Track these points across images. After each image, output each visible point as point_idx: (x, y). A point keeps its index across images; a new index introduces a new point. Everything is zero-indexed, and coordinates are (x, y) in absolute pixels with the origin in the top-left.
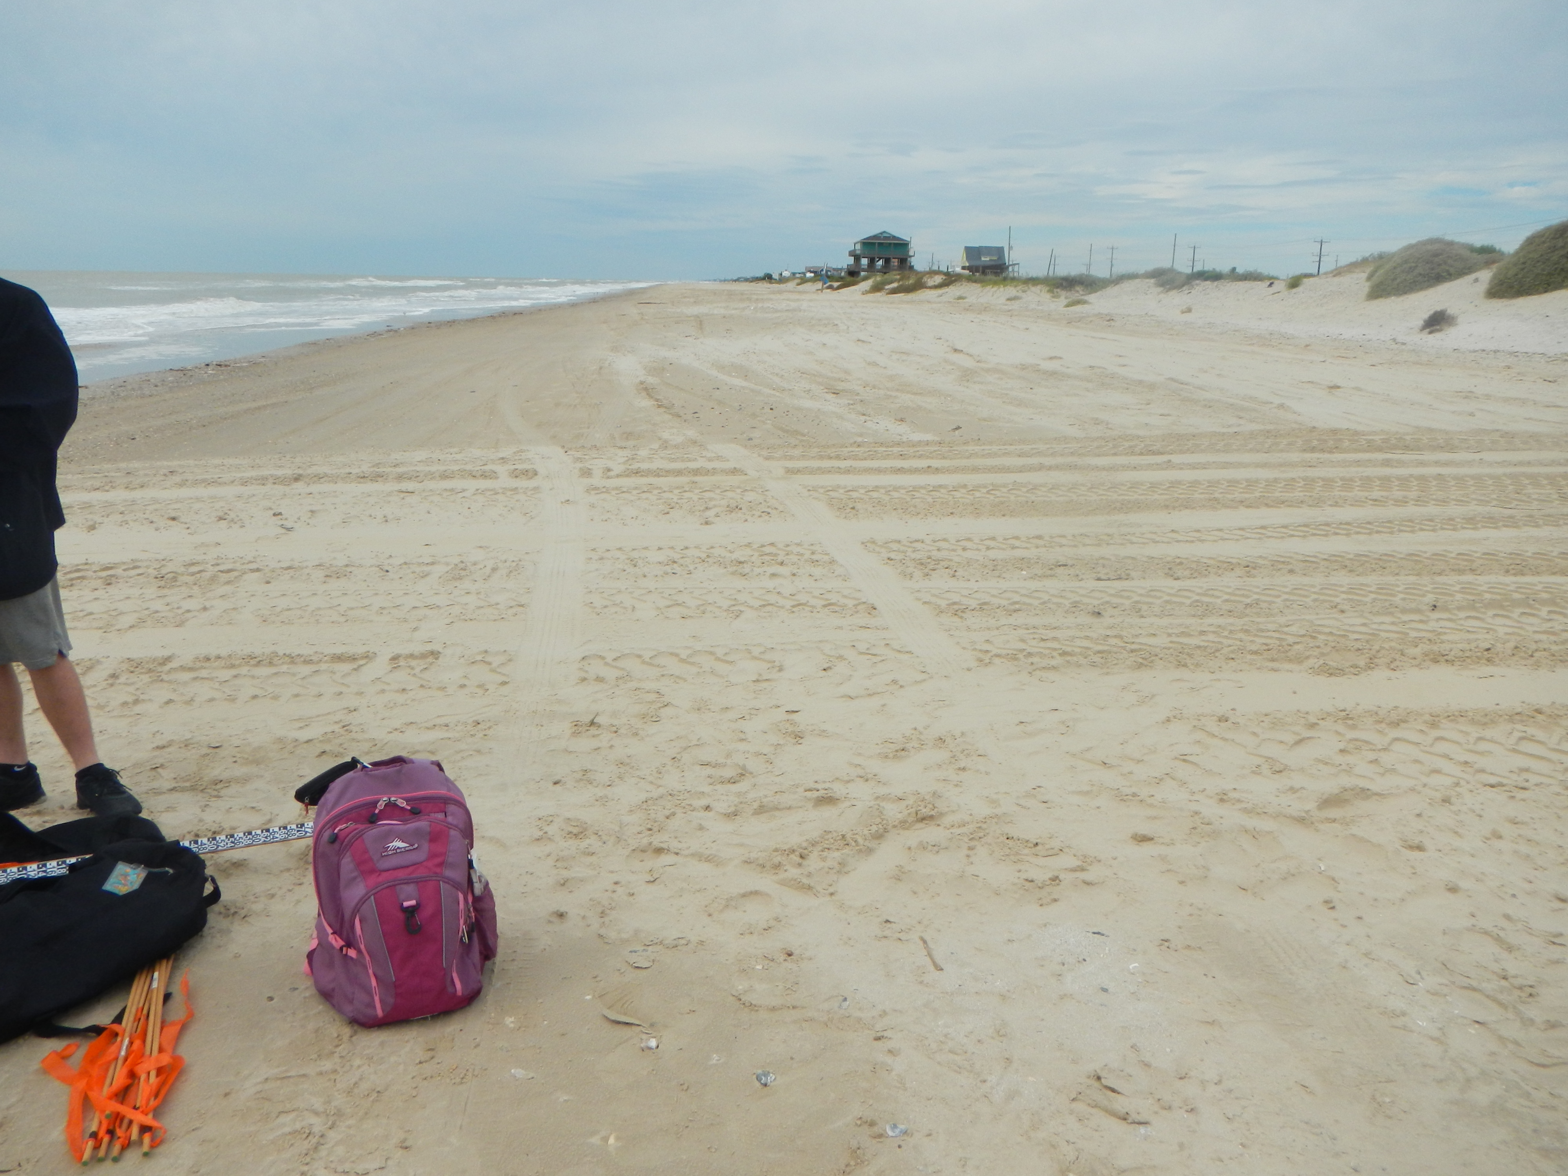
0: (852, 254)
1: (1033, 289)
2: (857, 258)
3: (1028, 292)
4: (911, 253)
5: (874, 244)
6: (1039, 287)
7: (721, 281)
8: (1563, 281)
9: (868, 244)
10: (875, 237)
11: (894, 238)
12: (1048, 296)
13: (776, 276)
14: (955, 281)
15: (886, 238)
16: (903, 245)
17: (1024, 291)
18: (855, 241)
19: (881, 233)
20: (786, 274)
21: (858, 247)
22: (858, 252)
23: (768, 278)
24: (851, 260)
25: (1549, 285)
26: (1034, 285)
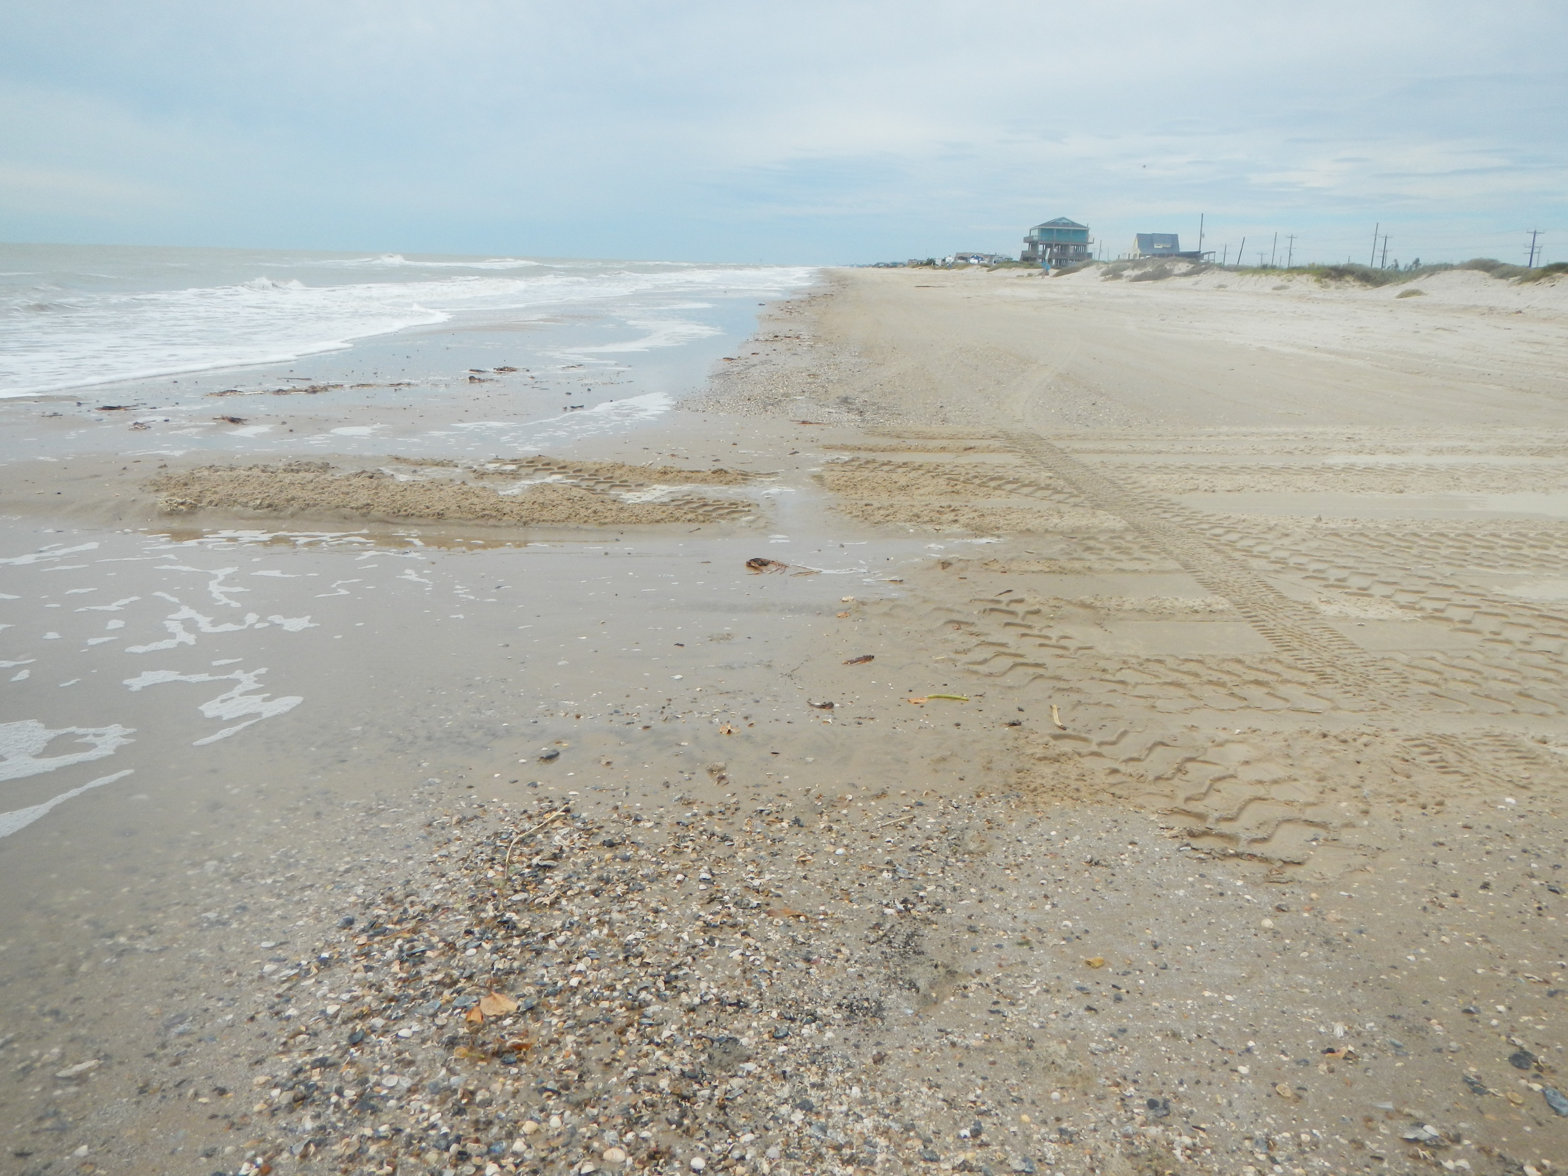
0: (1027, 240)
2: (1033, 244)
4: (1090, 240)
5: (1052, 230)
6: (1305, 276)
7: (859, 266)
9: (1047, 230)
10: (1053, 223)
11: (1073, 224)
12: (1317, 286)
13: (939, 262)
14: (1205, 269)
15: (1065, 224)
16: (1081, 232)
18: (1031, 227)
19: (1060, 219)
20: (950, 259)
21: (1035, 233)
22: (1035, 239)
23: (930, 263)
24: (1026, 247)
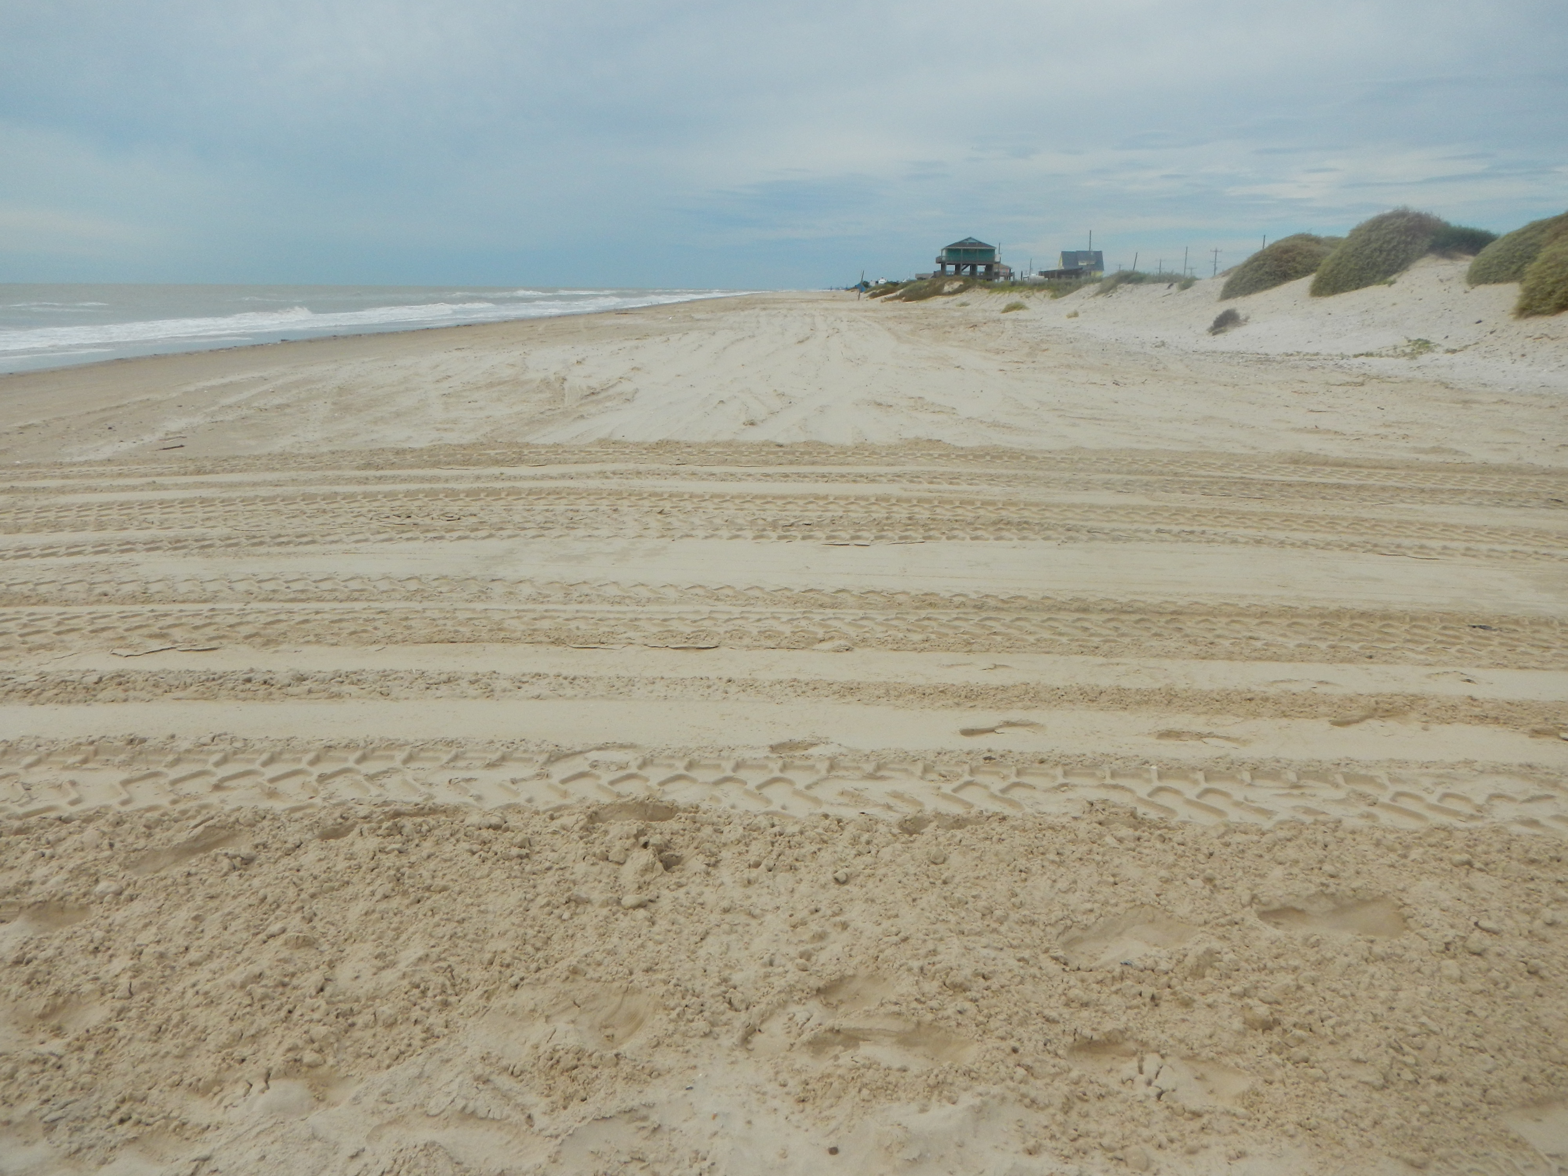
0: (939, 261)
1: (1037, 294)
2: (943, 265)
3: (1032, 298)
4: (998, 258)
5: (959, 250)
8: (1375, 276)
9: (953, 250)
10: (961, 243)
11: (980, 243)
15: (971, 244)
16: (990, 251)
17: (1028, 297)
18: (941, 247)
19: (967, 240)
21: (944, 253)
22: (944, 259)
24: (937, 267)
25: (1361, 280)
26: (1039, 290)
